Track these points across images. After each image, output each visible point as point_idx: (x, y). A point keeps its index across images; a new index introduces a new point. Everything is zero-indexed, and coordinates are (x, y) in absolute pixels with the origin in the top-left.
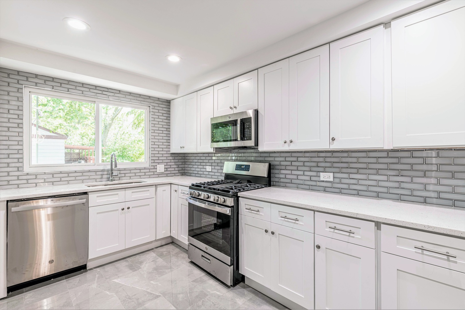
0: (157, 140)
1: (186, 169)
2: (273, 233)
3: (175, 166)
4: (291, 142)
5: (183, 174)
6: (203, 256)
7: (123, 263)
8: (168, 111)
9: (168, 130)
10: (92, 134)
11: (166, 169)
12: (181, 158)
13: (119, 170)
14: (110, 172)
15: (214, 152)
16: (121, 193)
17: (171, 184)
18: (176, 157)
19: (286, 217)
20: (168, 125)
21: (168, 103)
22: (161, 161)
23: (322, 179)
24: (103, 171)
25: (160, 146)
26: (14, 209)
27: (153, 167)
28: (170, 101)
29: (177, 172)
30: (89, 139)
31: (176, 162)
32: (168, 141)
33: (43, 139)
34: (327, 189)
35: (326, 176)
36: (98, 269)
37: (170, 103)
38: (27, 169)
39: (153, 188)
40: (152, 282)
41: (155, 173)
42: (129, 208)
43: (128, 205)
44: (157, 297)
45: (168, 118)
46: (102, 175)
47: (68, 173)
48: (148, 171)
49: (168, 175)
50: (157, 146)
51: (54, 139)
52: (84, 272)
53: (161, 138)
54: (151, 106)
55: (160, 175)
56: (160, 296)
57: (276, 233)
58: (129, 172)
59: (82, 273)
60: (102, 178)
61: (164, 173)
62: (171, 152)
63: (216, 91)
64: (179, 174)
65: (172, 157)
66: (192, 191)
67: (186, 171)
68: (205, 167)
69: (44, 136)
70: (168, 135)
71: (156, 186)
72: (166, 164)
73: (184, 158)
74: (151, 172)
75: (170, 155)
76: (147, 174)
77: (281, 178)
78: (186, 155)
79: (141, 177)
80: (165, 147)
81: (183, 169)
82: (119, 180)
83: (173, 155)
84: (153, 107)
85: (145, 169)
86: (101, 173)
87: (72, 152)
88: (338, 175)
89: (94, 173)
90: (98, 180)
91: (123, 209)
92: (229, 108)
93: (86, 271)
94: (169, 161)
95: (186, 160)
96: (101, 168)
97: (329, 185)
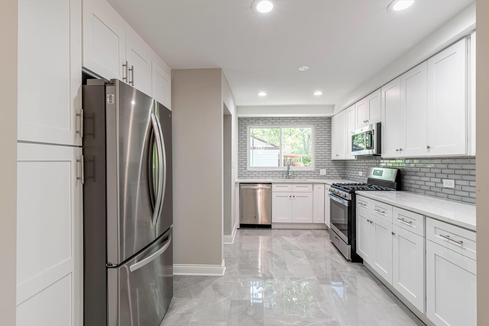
0: (320, 150)
1: (347, 173)
2: (371, 222)
3: (336, 171)
4: (401, 150)
5: (344, 178)
6: (337, 238)
7: (290, 231)
8: (329, 126)
9: (330, 141)
10: (300, 143)
11: (328, 173)
12: (341, 164)
13: (293, 172)
14: (287, 173)
15: (356, 159)
16: (290, 186)
17: (325, 184)
18: (337, 163)
19: (379, 210)
20: (329, 138)
21: (330, 119)
22: (324, 166)
23: (445, 186)
24: (283, 171)
25: (323, 155)
26: (242, 187)
27: (317, 171)
28: (331, 117)
29: (338, 176)
30: (297, 148)
31: (337, 167)
32: (330, 150)
33: (263, 150)
34: (450, 196)
35: (449, 183)
36: (277, 230)
37: (331, 119)
38: (248, 169)
39: (311, 186)
40: (301, 243)
41: (319, 176)
42: (294, 196)
43: (294, 194)
44: (300, 250)
45: (330, 132)
46: (283, 174)
47: (265, 172)
48: (313, 173)
49: (330, 178)
50: (320, 155)
51: (272, 149)
52: (270, 229)
53: (324, 148)
54: (315, 124)
55: (323, 177)
56: (302, 250)
57: (374, 223)
58: (299, 173)
59: (269, 229)
60: (283, 176)
61: (326, 176)
62: (332, 159)
63: (356, 108)
64: (340, 178)
65: (333, 163)
66: (333, 189)
67: (346, 176)
68: (358, 172)
69: (264, 148)
70: (330, 145)
71: (313, 184)
72: (328, 169)
73: (344, 164)
74: (316, 174)
75: (331, 162)
76: (312, 175)
77: (412, 184)
78: (346, 162)
79: (308, 178)
80: (327, 155)
81: (344, 173)
82: (293, 178)
83: (334, 162)
84: (317, 125)
85: (311, 172)
86: (282, 173)
87: (285, 159)
88: (458, 182)
89: (278, 173)
90: (281, 177)
91: (290, 197)
92: (363, 122)
93: (271, 229)
94: (331, 166)
95: (346, 166)
96: (283, 170)
97: (452, 192)
